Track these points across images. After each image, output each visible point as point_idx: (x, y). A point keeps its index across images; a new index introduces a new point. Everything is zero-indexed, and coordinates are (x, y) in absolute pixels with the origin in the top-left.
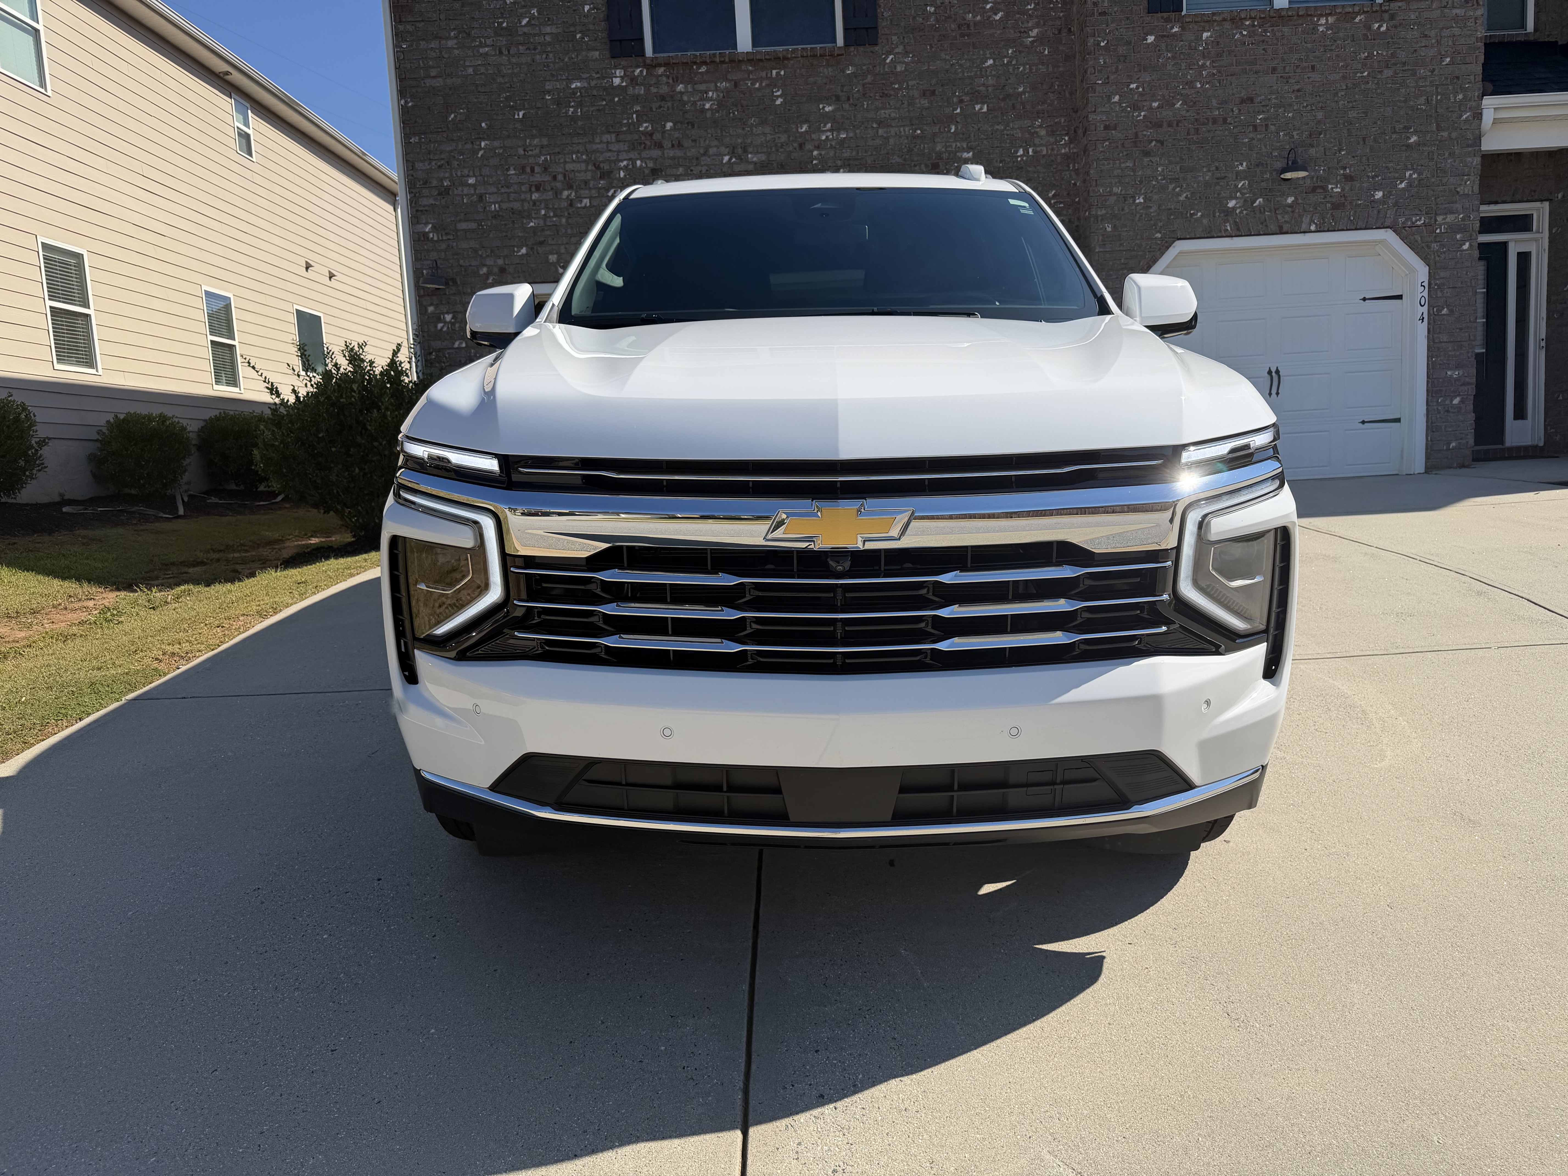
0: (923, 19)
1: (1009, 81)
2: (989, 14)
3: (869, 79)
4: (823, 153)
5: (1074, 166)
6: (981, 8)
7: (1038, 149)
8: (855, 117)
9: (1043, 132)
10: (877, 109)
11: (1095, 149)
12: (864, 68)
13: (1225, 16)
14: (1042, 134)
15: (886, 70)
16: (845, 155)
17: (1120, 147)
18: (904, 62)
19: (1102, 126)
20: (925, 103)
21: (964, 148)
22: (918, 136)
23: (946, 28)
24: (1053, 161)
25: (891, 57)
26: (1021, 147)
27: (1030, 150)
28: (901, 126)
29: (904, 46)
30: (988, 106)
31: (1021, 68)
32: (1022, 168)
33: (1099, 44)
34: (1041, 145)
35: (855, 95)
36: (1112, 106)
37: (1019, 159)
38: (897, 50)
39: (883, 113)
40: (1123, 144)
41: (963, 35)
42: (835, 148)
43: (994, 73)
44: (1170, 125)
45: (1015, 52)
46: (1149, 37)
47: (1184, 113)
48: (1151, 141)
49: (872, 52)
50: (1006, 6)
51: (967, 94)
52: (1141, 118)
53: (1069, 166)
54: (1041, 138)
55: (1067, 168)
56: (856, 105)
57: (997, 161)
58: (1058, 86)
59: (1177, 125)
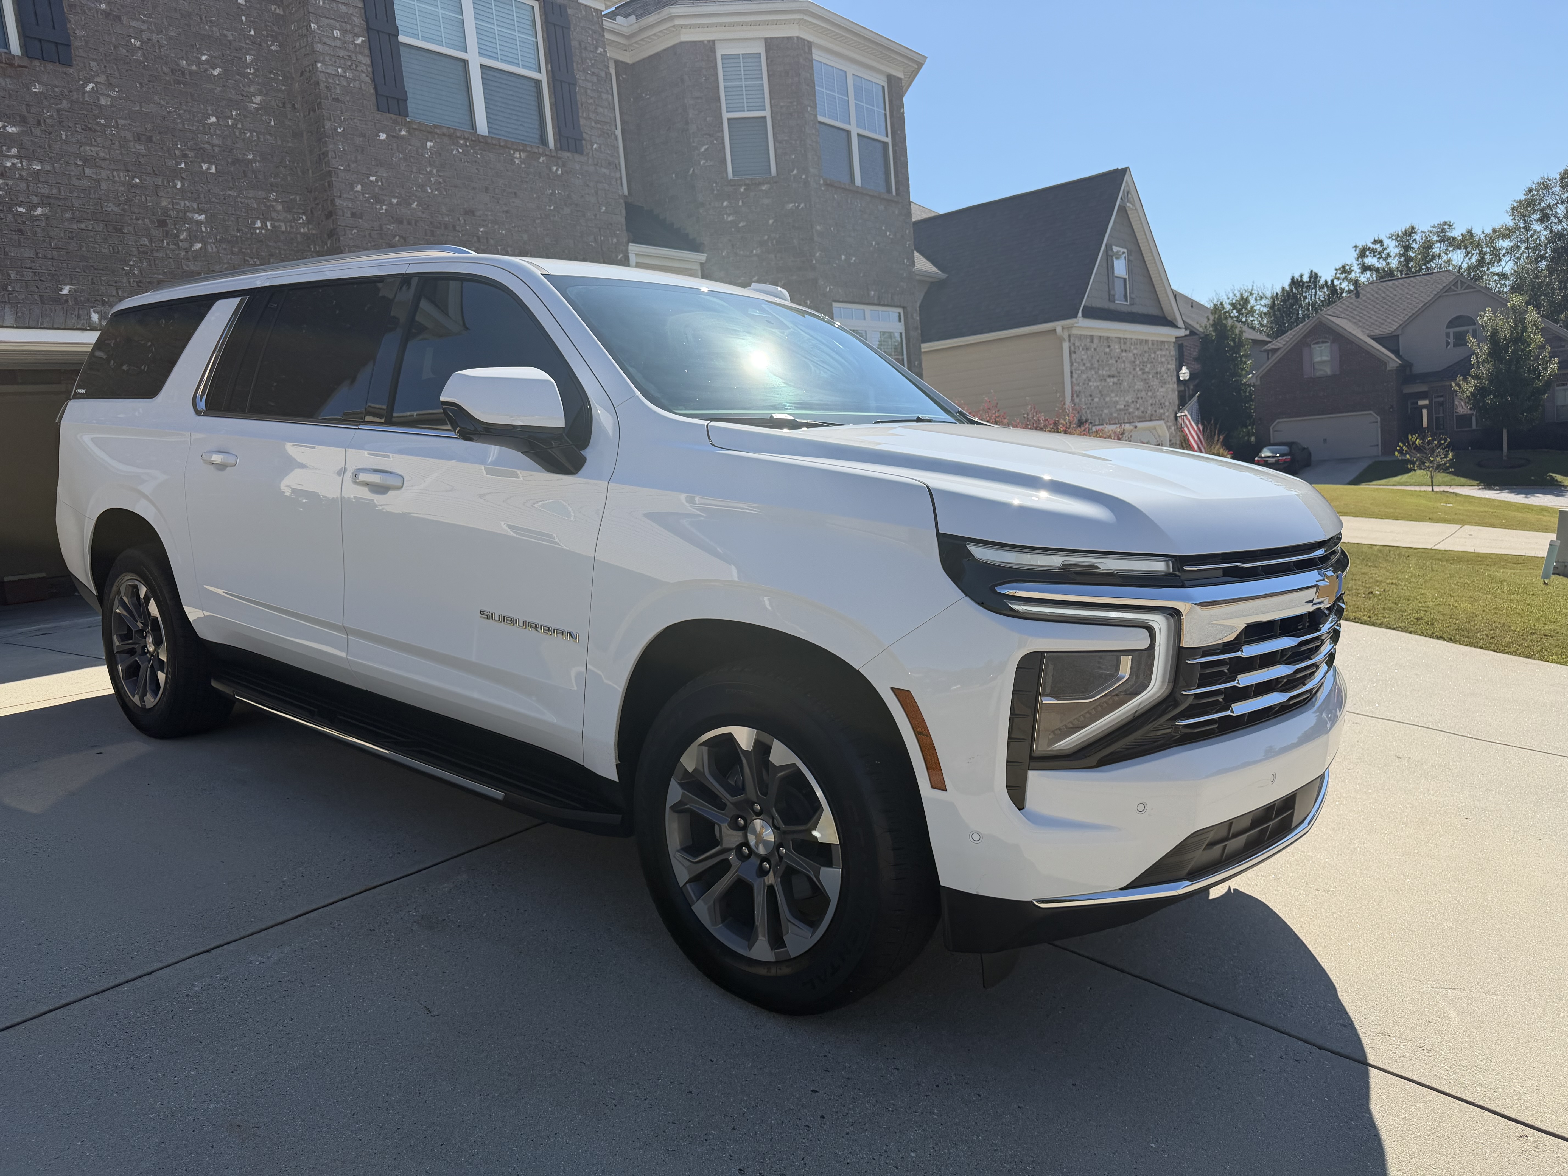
0: (127, 51)
1: (237, 145)
2: (206, 66)
3: (65, 104)
4: (10, 183)
5: (315, 248)
6: (196, 57)
7: (276, 224)
8: (50, 147)
9: (279, 207)
10: (80, 144)
11: (344, 235)
12: (56, 89)
13: (445, 130)
14: (279, 209)
15: (87, 99)
16: (43, 191)
17: (367, 237)
18: (108, 96)
19: (349, 213)
20: (141, 148)
21: (194, 209)
22: (136, 185)
23: (157, 69)
24: (293, 239)
25: (91, 86)
26: (258, 218)
27: (269, 224)
28: (114, 170)
29: (108, 77)
30: (216, 167)
31: (248, 135)
32: (261, 241)
33: (336, 130)
34: (279, 220)
35: (47, 121)
36: (356, 194)
37: (258, 231)
38: (97, 79)
39: (89, 151)
40: (370, 234)
41: (179, 83)
42: (27, 180)
43: (218, 132)
44: (409, 223)
45: (239, 115)
46: (381, 134)
47: (420, 214)
48: (395, 236)
49: (65, 74)
50: (224, 63)
51: (190, 149)
52: (384, 211)
53: (309, 247)
54: (278, 212)
55: (308, 249)
56: (50, 133)
57: (233, 229)
58: (289, 162)
59: (416, 225)
